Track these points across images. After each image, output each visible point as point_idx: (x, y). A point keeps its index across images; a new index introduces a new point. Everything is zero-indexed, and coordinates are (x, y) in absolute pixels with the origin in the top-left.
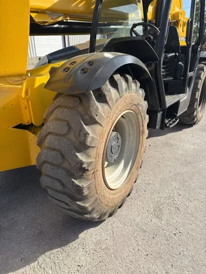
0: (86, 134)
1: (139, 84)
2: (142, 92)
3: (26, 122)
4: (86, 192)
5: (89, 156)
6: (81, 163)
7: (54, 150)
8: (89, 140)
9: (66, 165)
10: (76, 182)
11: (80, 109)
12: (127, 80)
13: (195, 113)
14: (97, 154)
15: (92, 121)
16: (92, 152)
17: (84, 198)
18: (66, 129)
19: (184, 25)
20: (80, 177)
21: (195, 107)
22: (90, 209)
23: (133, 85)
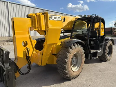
0: (67, 55)
1: (81, 46)
2: (82, 48)
3: (53, 53)
4: (66, 68)
5: (68, 60)
6: (66, 61)
7: (60, 58)
8: (68, 56)
9: (63, 61)
10: (64, 65)
11: (67, 50)
12: (78, 45)
13: (106, 57)
14: (69, 60)
15: (69, 53)
16: (68, 59)
17: (66, 70)
18: (63, 54)
19: (103, 29)
20: (65, 64)
21: (106, 55)
22: (67, 73)
23: (79, 46)
